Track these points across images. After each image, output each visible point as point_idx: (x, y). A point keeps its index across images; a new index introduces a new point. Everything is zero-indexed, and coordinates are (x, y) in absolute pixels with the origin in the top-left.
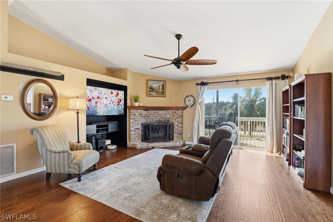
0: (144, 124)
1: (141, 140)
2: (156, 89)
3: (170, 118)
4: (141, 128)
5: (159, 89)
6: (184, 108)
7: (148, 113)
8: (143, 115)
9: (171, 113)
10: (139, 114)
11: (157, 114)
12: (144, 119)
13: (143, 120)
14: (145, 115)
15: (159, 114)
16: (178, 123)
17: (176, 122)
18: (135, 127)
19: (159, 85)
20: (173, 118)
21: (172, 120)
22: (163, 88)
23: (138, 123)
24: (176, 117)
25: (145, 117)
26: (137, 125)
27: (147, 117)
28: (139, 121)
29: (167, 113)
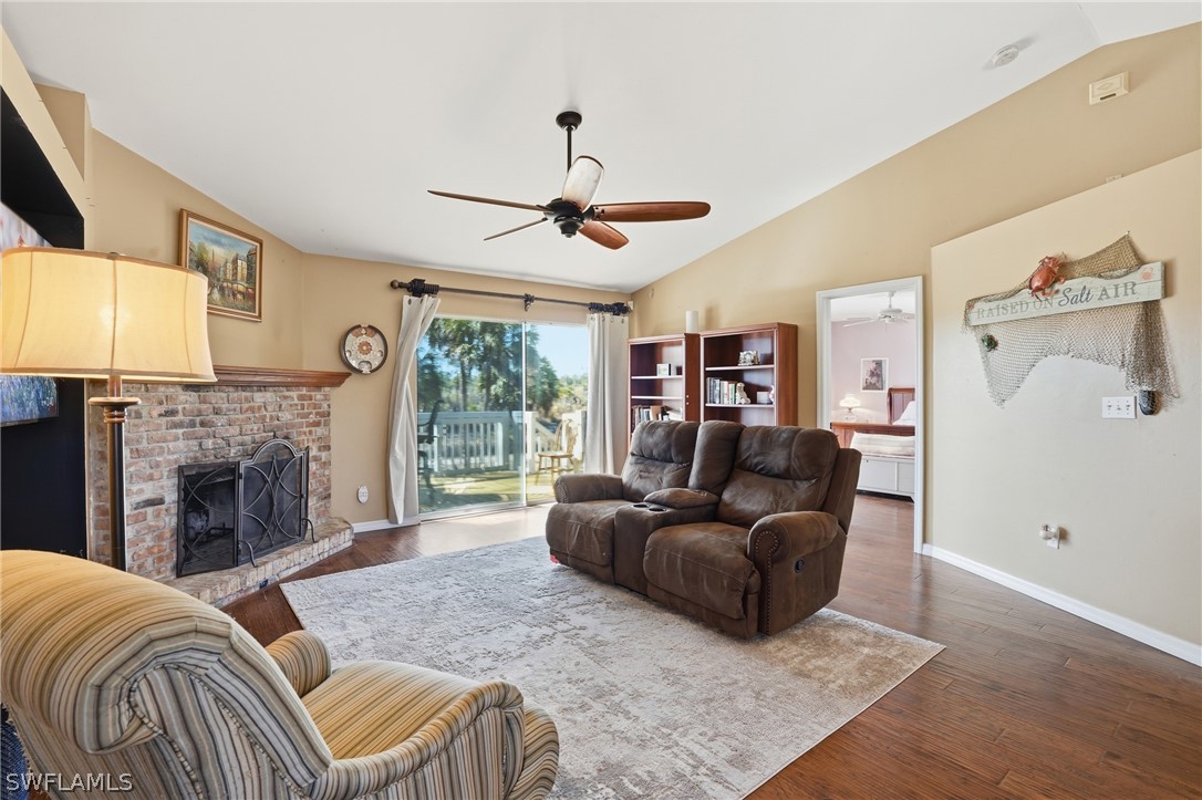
0: (189, 467)
1: (170, 565)
2: (221, 275)
3: (293, 426)
4: (171, 497)
5: (235, 274)
6: (336, 380)
7: (204, 406)
8: (179, 418)
9: (296, 401)
10: (162, 409)
11: (246, 406)
12: (187, 437)
13: (181, 444)
14: (191, 413)
15: (252, 409)
16: (320, 449)
17: (313, 441)
18: (141, 491)
19: (234, 255)
20: (301, 425)
21: (299, 434)
22: (250, 277)
23: (158, 465)
24: (312, 418)
25: (192, 424)
26: (151, 478)
27: (203, 424)
28: (161, 453)
29: (284, 404)
